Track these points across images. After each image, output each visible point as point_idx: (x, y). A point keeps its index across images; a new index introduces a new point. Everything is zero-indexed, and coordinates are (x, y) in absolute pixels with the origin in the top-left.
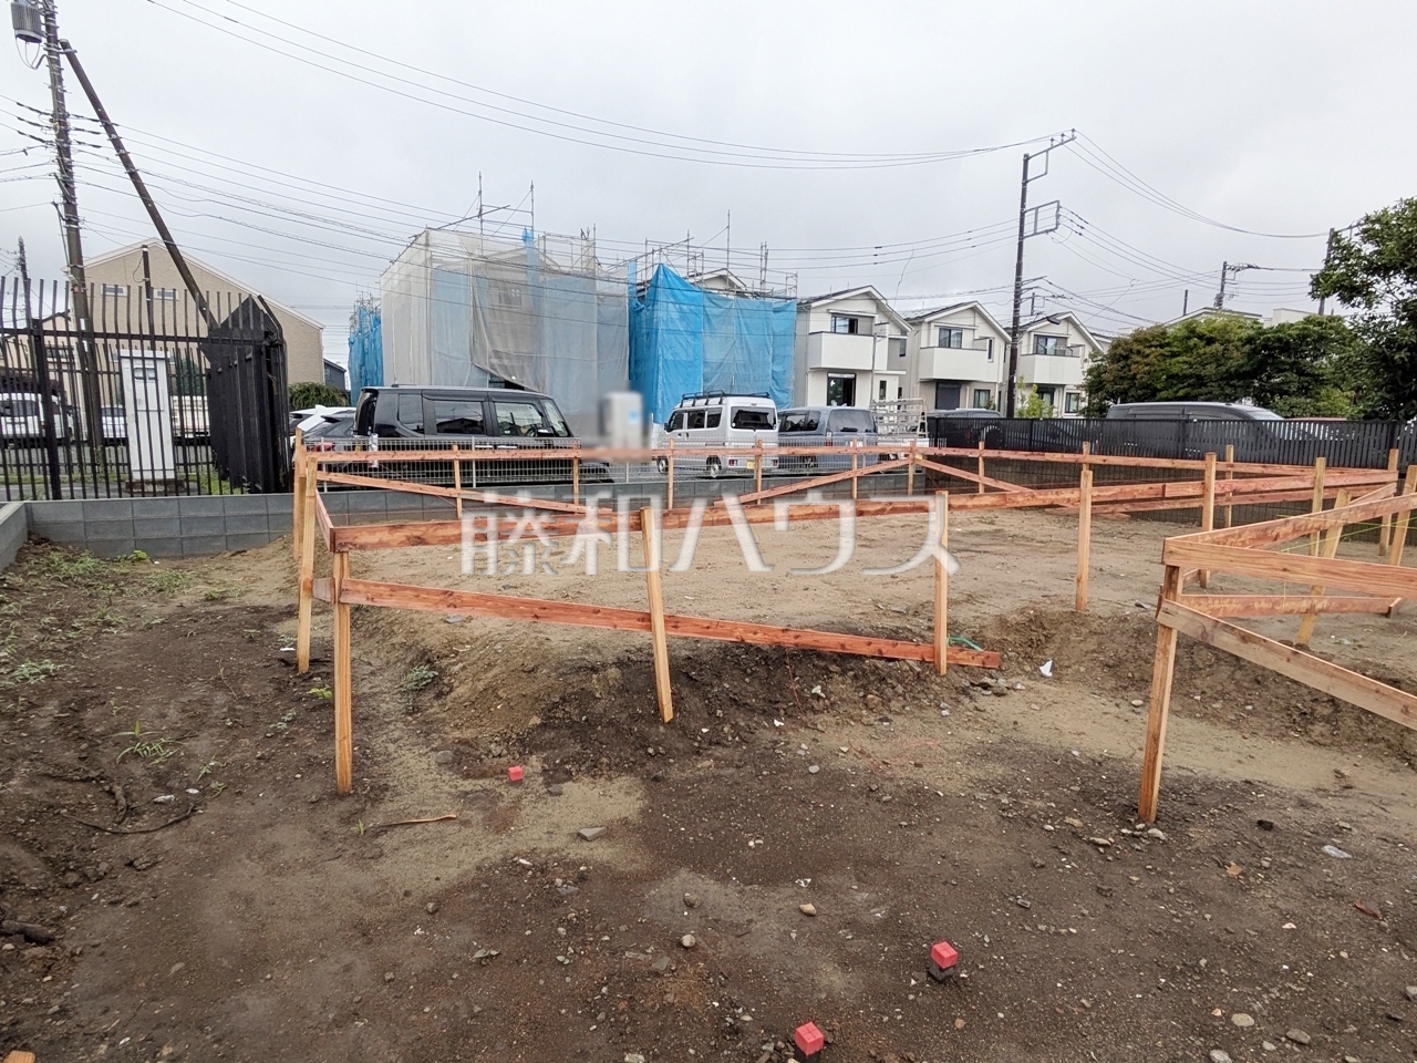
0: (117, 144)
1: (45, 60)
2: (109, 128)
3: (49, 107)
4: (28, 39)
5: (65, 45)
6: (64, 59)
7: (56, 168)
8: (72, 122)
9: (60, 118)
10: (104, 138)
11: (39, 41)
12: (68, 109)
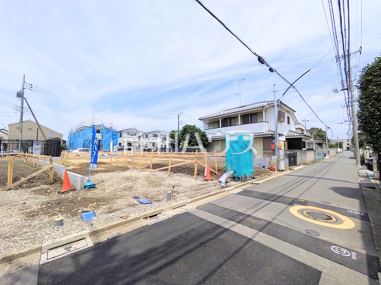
0: (32, 111)
1: (21, 100)
2: (30, 109)
4: (18, 97)
5: (25, 98)
6: (24, 100)
8: (24, 108)
9: (22, 107)
10: (29, 110)
11: (20, 97)
12: (24, 106)
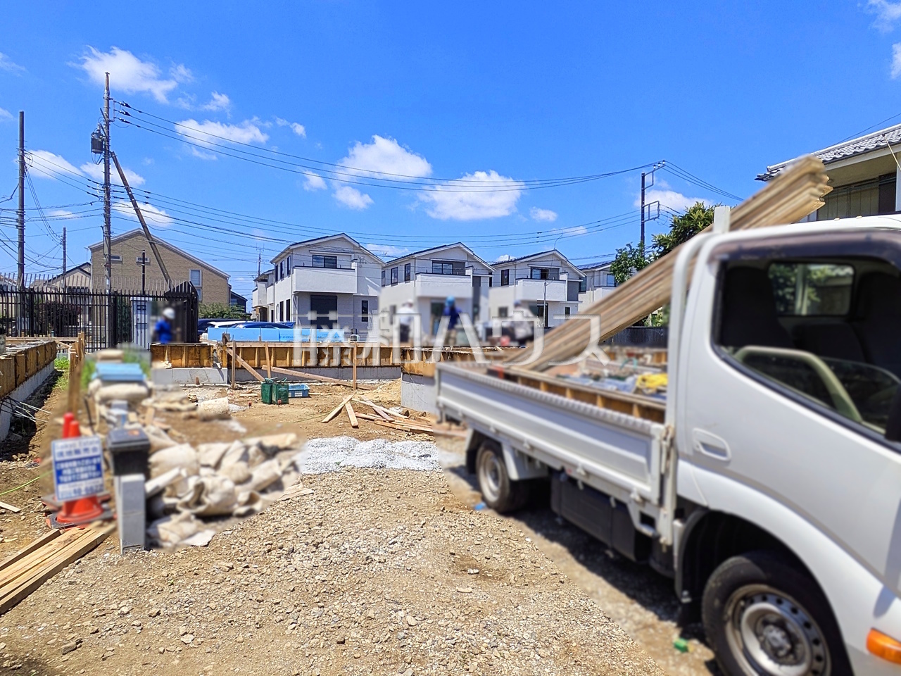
0: (131, 197)
1: (103, 161)
2: (128, 189)
3: (103, 182)
4: (96, 153)
5: (113, 154)
6: (111, 159)
7: (103, 212)
8: (112, 188)
9: (107, 184)
11: (101, 153)
12: (110, 183)
